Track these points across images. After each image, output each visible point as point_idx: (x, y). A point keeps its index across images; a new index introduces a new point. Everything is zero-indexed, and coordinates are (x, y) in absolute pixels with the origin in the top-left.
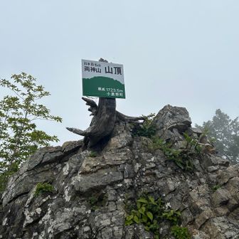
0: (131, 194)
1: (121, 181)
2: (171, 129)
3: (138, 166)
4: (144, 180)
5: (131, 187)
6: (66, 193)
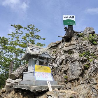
0: (80, 51)
1: (76, 48)
2: (89, 34)
3: (80, 44)
4: (83, 47)
5: (80, 49)
6: (62, 52)
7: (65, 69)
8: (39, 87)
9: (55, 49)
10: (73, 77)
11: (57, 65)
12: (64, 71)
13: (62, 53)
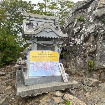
6: (91, 19)
7: (91, 50)
8: (28, 92)
9: (84, 12)
10: (101, 64)
11: (81, 41)
12: (90, 52)
13: (92, 21)
